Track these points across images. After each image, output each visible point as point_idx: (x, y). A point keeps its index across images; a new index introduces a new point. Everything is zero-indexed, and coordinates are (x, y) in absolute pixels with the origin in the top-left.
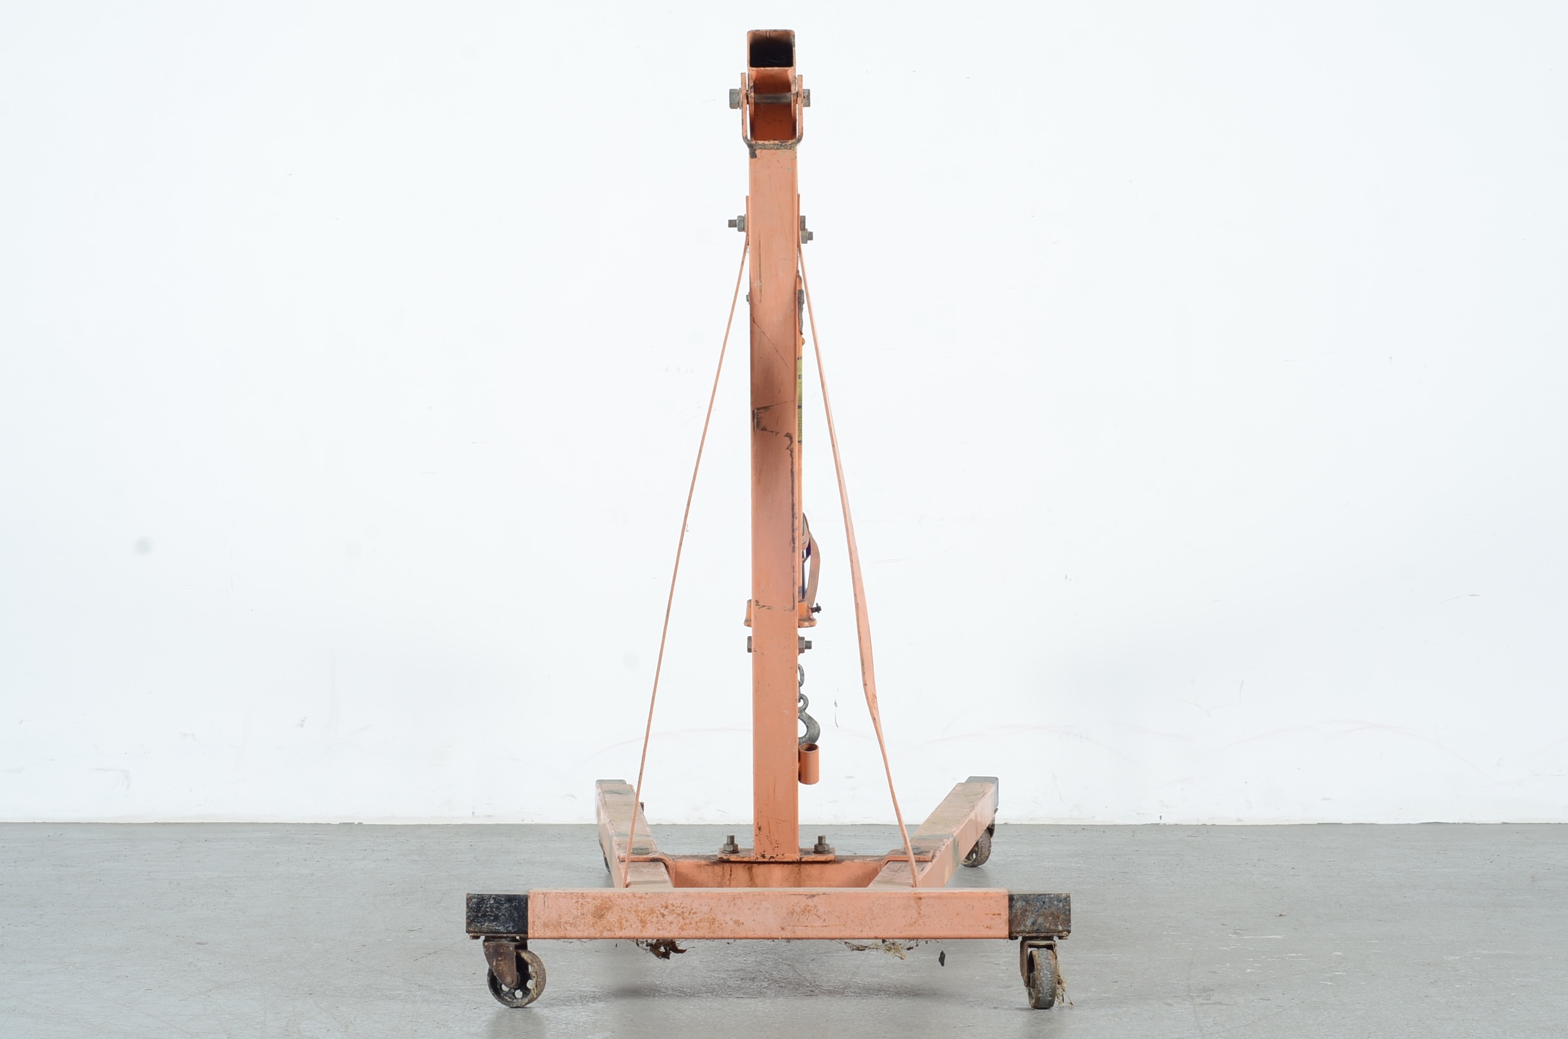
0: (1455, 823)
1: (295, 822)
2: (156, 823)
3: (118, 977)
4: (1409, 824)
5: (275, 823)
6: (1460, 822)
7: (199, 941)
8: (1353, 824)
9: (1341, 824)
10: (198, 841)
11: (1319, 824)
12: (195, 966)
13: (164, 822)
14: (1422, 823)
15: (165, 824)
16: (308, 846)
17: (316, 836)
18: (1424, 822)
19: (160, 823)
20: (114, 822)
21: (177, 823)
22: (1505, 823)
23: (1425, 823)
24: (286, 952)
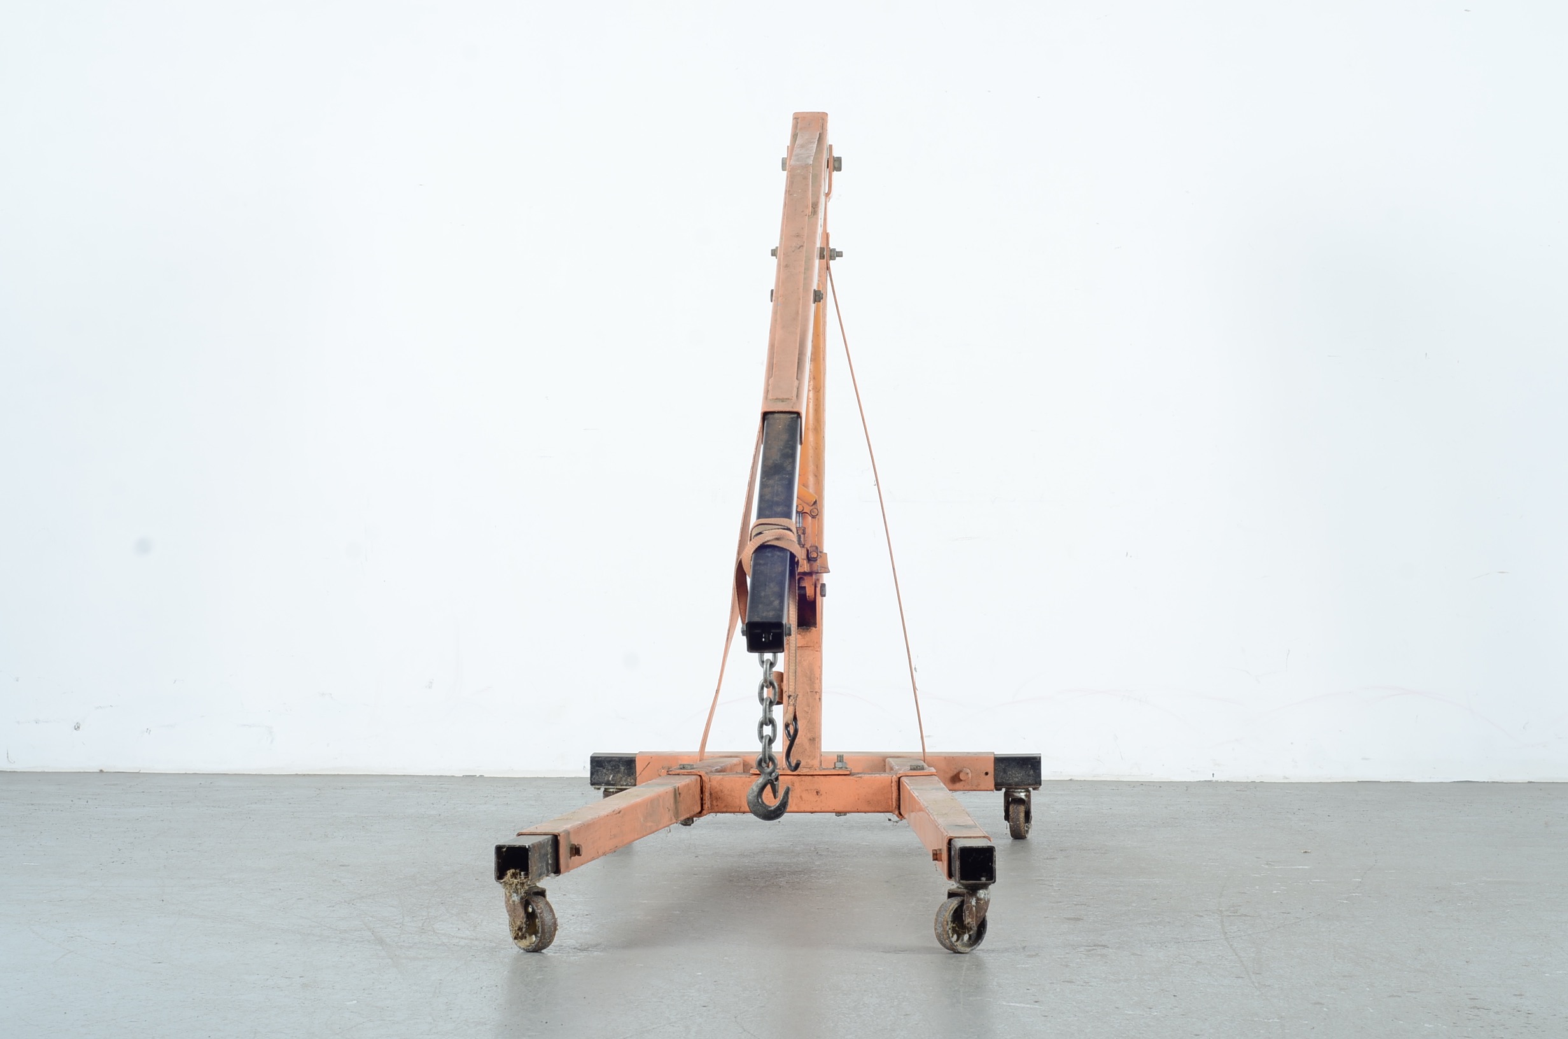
0: (1484, 782)
1: (422, 775)
2: (297, 774)
3: (272, 890)
4: (1442, 782)
5: (404, 775)
6: (1489, 781)
7: (342, 864)
8: (1391, 782)
9: (1379, 782)
10: (336, 789)
11: (1359, 782)
12: (340, 882)
13: (304, 773)
14: (1454, 782)
15: (304, 775)
16: (435, 793)
17: (442, 786)
18: (1456, 780)
19: (300, 775)
20: (257, 773)
21: (315, 775)
22: (1531, 782)
23: (1457, 782)
24: (419, 873)
